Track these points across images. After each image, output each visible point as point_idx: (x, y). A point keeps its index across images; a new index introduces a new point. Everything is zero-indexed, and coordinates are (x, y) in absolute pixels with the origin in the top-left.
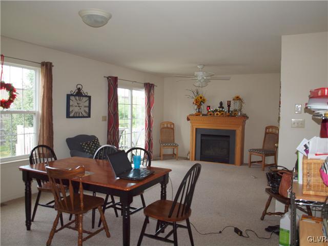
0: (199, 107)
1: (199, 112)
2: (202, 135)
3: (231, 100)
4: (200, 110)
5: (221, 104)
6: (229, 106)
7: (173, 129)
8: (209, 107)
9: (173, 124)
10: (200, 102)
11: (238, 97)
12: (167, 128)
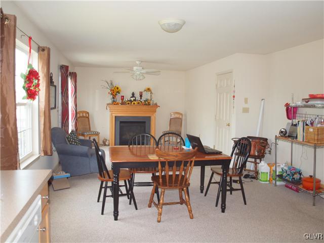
0: (114, 97)
1: (114, 101)
2: (121, 122)
3: (143, 91)
4: (115, 100)
5: (133, 94)
6: (141, 96)
7: (88, 118)
8: (123, 96)
9: (88, 113)
10: (115, 92)
11: (149, 89)
12: (83, 117)
